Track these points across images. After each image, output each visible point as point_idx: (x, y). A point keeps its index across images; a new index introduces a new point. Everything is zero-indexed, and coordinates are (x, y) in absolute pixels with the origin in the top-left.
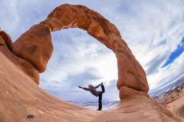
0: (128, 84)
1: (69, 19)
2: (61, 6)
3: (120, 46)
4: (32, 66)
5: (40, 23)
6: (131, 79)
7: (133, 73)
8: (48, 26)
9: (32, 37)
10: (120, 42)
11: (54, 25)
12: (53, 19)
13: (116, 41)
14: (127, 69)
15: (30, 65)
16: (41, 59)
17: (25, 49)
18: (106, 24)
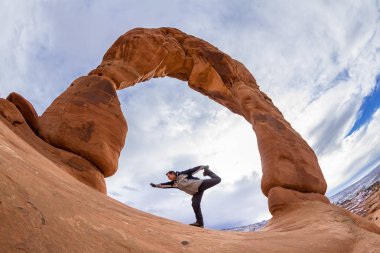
0: (283, 182)
1: (149, 61)
2: (129, 33)
3: (258, 107)
4: (89, 164)
5: (90, 74)
6: (287, 171)
7: (291, 159)
8: (109, 79)
9: (80, 104)
10: (258, 99)
11: (119, 75)
12: (116, 62)
13: (249, 98)
14: (278, 153)
15: (87, 163)
16: (107, 148)
17: (68, 130)
18: (225, 65)
